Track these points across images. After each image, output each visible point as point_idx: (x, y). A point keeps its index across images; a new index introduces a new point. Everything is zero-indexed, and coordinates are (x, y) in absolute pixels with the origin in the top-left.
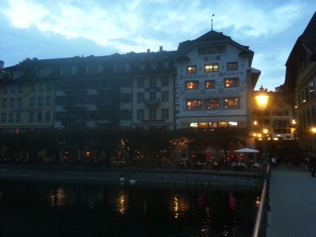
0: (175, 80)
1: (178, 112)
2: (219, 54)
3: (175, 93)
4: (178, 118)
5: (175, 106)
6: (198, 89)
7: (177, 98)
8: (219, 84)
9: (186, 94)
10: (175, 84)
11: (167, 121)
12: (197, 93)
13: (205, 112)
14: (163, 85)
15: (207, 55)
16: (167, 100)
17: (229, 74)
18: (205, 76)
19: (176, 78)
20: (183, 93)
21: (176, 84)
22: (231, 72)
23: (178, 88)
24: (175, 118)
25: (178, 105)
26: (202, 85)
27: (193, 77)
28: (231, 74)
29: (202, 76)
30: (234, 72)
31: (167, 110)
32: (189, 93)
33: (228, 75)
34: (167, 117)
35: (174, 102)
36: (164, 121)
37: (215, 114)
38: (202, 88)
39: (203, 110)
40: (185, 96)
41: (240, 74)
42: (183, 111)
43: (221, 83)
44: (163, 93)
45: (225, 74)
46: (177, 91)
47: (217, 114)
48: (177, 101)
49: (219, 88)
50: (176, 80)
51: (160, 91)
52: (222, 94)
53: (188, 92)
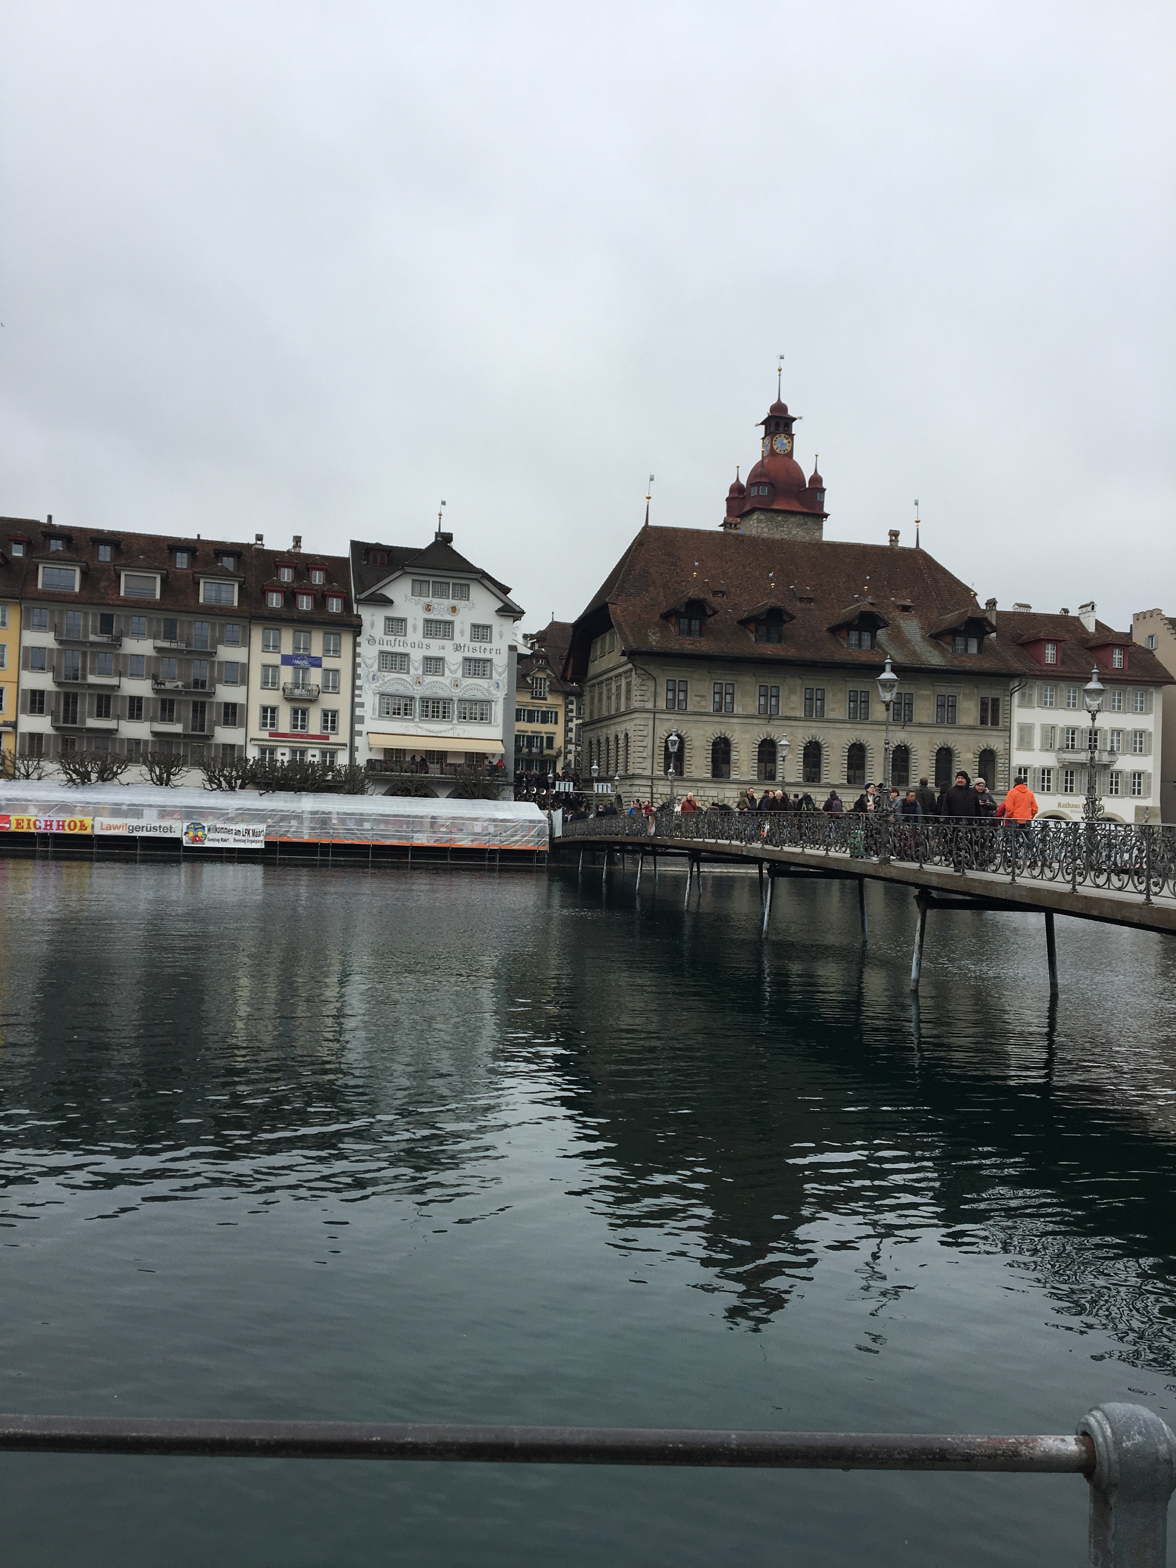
0: (355, 645)
1: (361, 720)
2: (455, 602)
3: (355, 676)
4: (360, 734)
5: (353, 706)
6: (408, 673)
7: (360, 688)
8: (453, 668)
9: (381, 681)
10: (355, 655)
11: (333, 739)
12: (405, 681)
13: (421, 725)
14: (326, 650)
15: (430, 598)
16: (336, 690)
17: (474, 650)
18: (424, 646)
19: (358, 639)
20: (373, 679)
21: (359, 655)
22: (478, 645)
23: (363, 665)
24: (353, 733)
25: (362, 705)
26: (416, 664)
27: (397, 643)
28: (478, 649)
29: (417, 645)
30: (484, 645)
31: (335, 713)
32: (386, 679)
33: (471, 650)
34: (333, 728)
35: (353, 696)
36: (327, 738)
37: (441, 732)
38: (416, 673)
39: (417, 720)
40: (378, 684)
41: (494, 651)
42: (372, 719)
43: (456, 667)
44: (327, 670)
45: (466, 649)
46: (359, 671)
47: (445, 731)
48: (360, 696)
49: (454, 676)
50: (359, 645)
51: (320, 666)
52: (458, 691)
53: (384, 676)
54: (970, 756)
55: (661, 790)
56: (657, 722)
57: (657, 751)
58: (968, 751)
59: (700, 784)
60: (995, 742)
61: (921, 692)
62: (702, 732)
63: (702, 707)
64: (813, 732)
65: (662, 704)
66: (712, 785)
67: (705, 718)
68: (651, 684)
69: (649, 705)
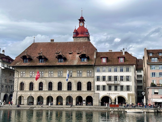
54: (85, 83)
55: (19, 93)
56: (19, 80)
57: (18, 86)
58: (85, 82)
59: (27, 92)
60: (91, 80)
61: (74, 70)
62: (27, 81)
63: (27, 76)
64: (50, 80)
65: (20, 76)
66: (29, 92)
67: (28, 79)
68: (18, 72)
69: (17, 77)
